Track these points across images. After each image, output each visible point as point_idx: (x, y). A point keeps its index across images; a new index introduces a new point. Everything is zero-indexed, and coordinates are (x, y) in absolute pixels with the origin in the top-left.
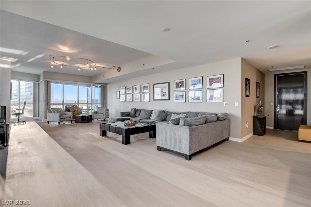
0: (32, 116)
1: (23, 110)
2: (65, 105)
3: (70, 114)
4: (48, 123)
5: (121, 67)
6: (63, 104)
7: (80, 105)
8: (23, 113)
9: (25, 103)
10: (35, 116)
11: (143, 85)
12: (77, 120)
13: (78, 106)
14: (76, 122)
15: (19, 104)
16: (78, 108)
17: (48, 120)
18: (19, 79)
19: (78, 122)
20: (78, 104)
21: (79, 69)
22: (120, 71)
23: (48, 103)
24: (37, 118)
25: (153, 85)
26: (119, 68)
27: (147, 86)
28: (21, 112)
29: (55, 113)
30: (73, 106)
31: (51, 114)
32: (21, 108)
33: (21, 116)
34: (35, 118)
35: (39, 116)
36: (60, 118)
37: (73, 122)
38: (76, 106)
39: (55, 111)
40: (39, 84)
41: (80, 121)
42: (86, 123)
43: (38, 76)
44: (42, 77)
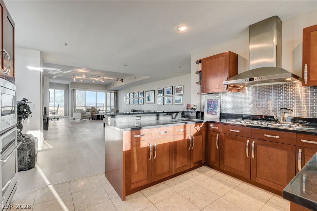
0: (64, 115)
1: (57, 110)
2: (86, 107)
3: (89, 113)
4: (74, 120)
5: (123, 79)
6: (85, 106)
7: (97, 107)
8: (57, 113)
9: (58, 106)
10: (66, 115)
11: (140, 92)
12: (94, 118)
13: (96, 108)
14: (93, 120)
15: (55, 106)
16: (96, 110)
17: (74, 118)
18: (54, 88)
19: (95, 120)
20: (96, 106)
21: (94, 81)
22: (123, 81)
23: (74, 106)
24: (67, 116)
25: (146, 92)
26: (122, 80)
27: (142, 93)
28: (56, 111)
29: (78, 112)
30: (92, 108)
31: (76, 113)
32: (56, 109)
33: (56, 115)
34: (66, 117)
35: (68, 115)
36: (82, 116)
37: (91, 120)
38: (94, 108)
39: (79, 111)
40: (68, 91)
41: (96, 118)
42: (100, 120)
43: (68, 85)
44: (70, 86)
